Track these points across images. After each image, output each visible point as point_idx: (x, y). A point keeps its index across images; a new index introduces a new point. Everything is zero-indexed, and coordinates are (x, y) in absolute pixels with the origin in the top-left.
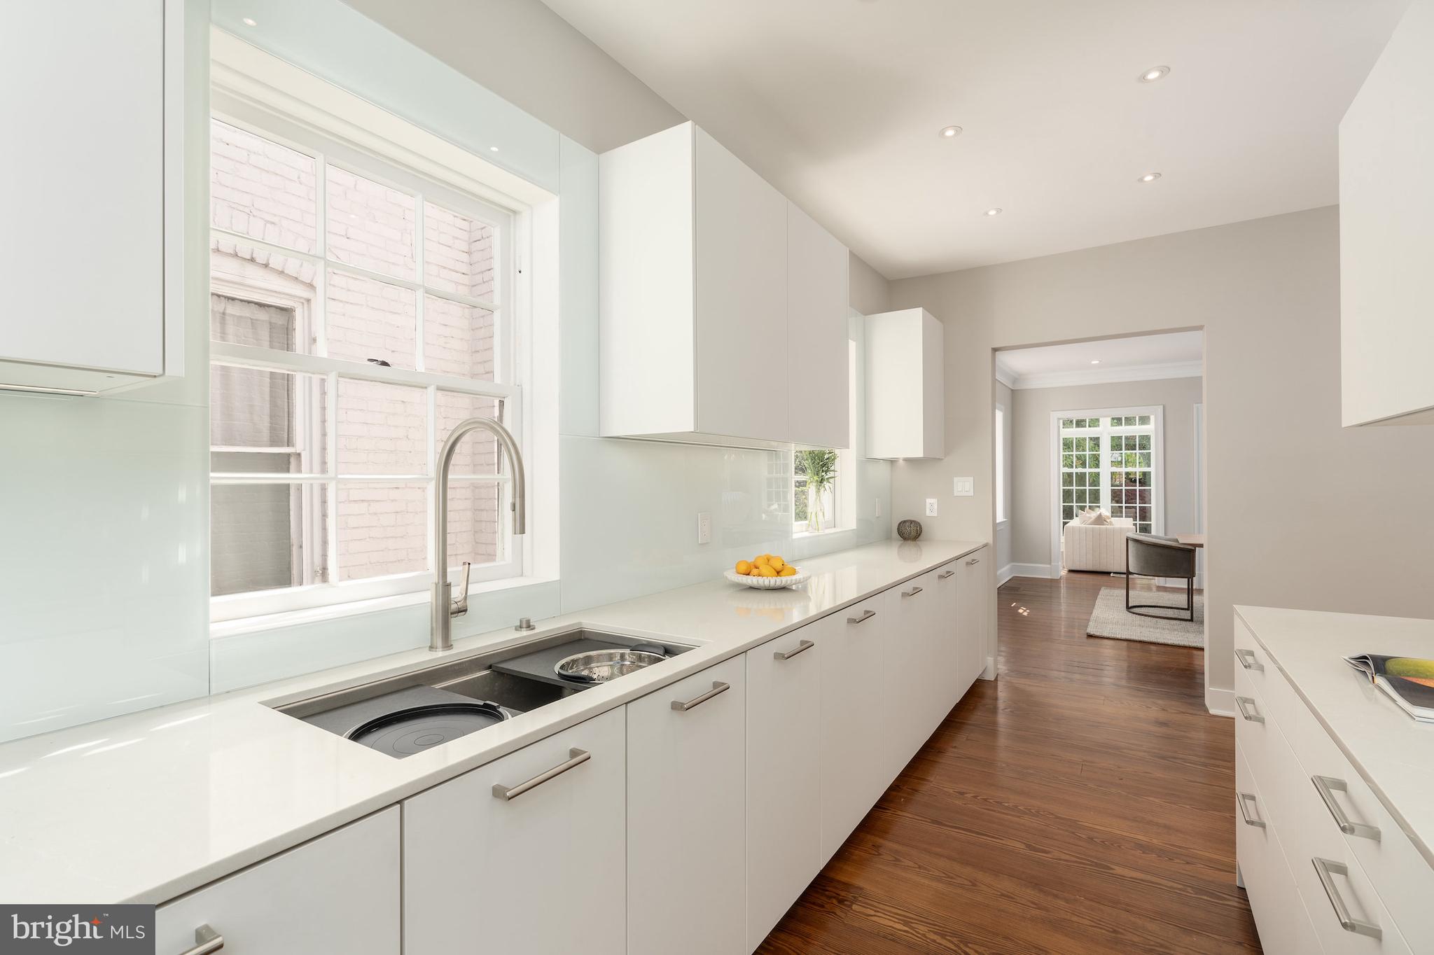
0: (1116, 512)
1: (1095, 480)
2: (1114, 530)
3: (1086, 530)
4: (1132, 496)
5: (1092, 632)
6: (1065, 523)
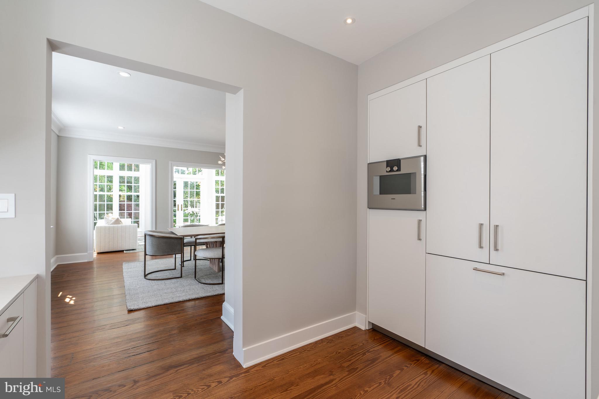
0: (122, 215)
1: (110, 199)
2: (126, 227)
3: (109, 228)
4: (129, 207)
5: (132, 308)
6: (95, 224)
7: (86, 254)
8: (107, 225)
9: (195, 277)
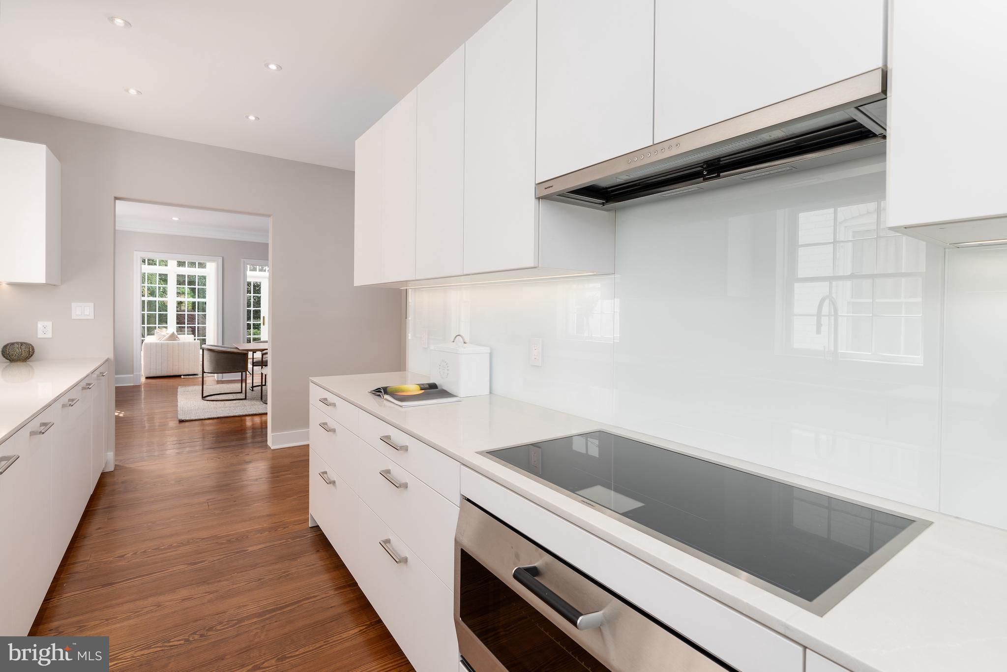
0: (180, 330)
1: (164, 307)
2: (184, 344)
3: (162, 345)
4: (192, 319)
5: (183, 418)
6: (143, 341)
7: (132, 375)
8: (158, 341)
9: (262, 399)
